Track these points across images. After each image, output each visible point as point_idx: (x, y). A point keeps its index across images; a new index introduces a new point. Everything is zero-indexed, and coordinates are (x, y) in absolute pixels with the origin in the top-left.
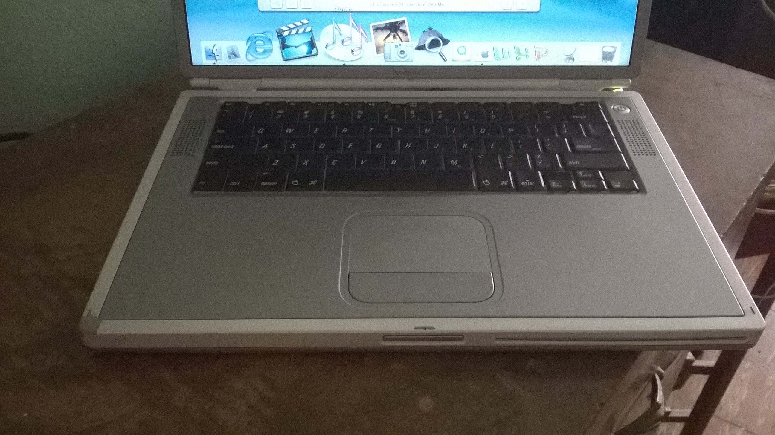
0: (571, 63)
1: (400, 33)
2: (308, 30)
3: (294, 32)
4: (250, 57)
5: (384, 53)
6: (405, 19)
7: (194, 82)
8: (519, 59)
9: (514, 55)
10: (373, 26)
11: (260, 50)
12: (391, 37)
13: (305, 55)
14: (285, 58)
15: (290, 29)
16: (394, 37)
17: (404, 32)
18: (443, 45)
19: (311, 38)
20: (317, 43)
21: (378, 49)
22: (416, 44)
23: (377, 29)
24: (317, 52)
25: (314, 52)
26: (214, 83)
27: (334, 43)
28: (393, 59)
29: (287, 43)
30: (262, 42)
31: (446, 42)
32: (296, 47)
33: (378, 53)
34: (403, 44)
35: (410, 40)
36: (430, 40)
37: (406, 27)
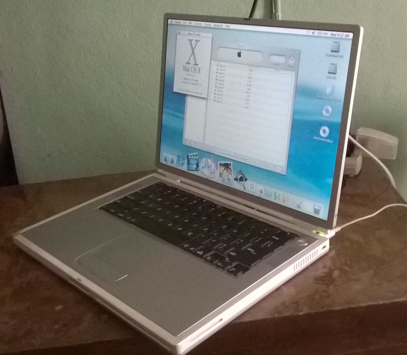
1: (229, 170)
2: (197, 158)
3: (192, 157)
4: (177, 165)
5: (222, 177)
6: (231, 163)
7: (159, 170)
8: (276, 199)
9: (273, 196)
10: (220, 163)
11: (181, 162)
12: (226, 170)
13: (195, 169)
14: (189, 169)
17: (230, 169)
18: (245, 181)
19: (198, 162)
20: (199, 165)
21: (221, 174)
22: (234, 177)
23: (221, 165)
24: (199, 169)
27: (205, 167)
28: (225, 182)
29: (190, 162)
30: (182, 159)
31: (246, 180)
32: (192, 165)
33: (220, 177)
34: (230, 175)
35: (232, 174)
36: (240, 176)
37: (231, 167)
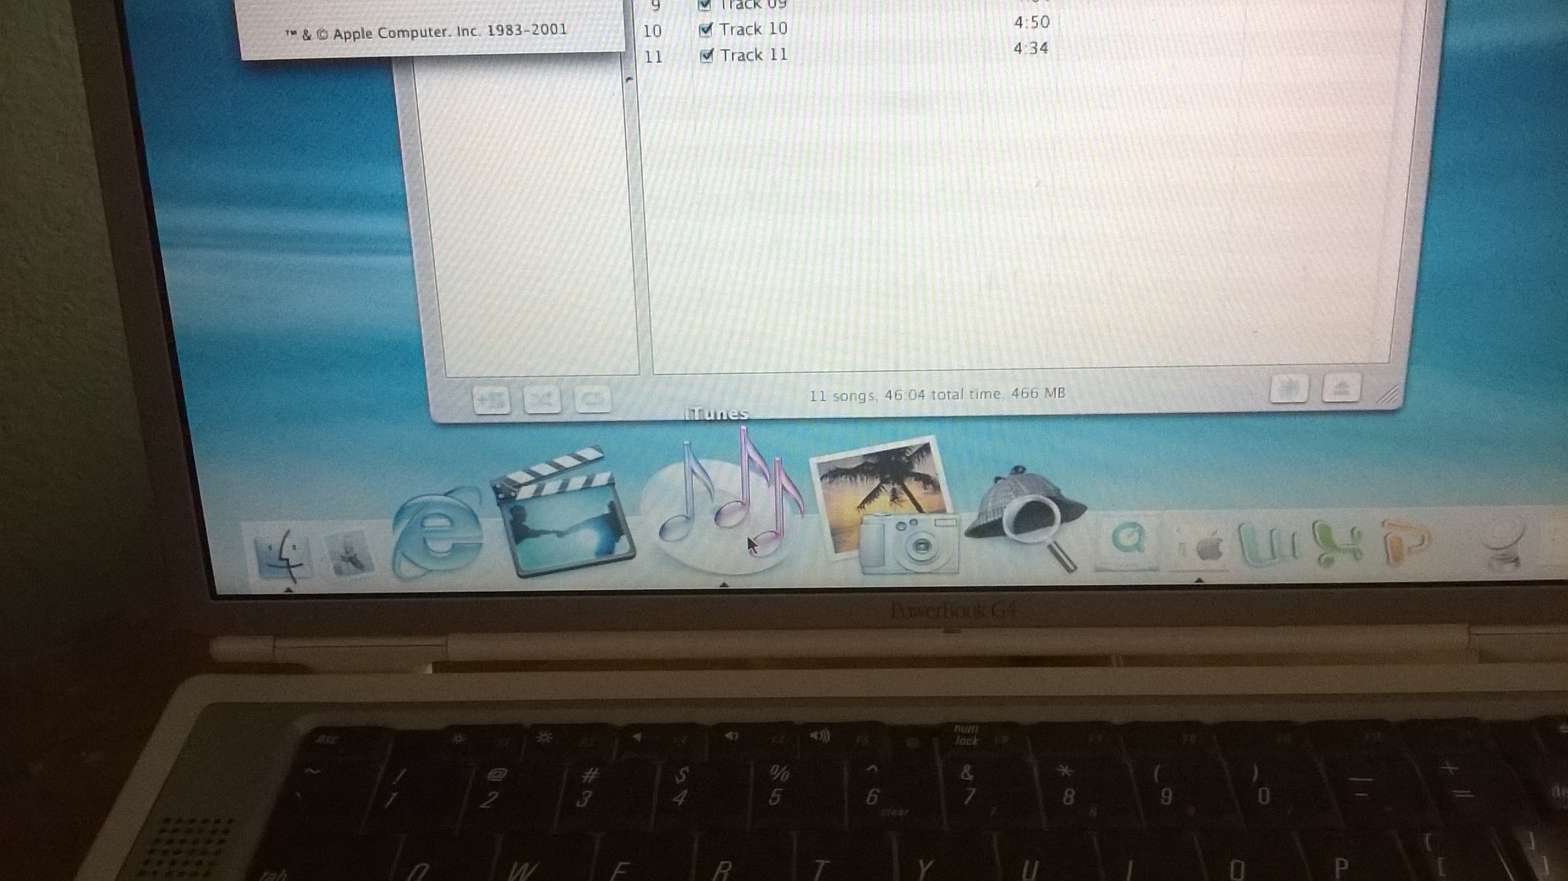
0: (1509, 573)
1: (915, 487)
2: (601, 479)
3: (552, 487)
4: (406, 569)
5: (858, 546)
6: (930, 439)
7: (225, 648)
8: (1329, 562)
9: (1310, 549)
10: (819, 465)
11: (441, 546)
12: (884, 498)
13: (593, 558)
14: (527, 569)
15: (539, 478)
16: (894, 497)
17: (927, 480)
18: (1065, 519)
19: (612, 506)
21: (840, 535)
22: (969, 519)
23: (834, 473)
24: (633, 548)
25: (622, 547)
26: (289, 649)
27: (688, 519)
28: (890, 565)
29: (530, 523)
30: (444, 522)
31: (1072, 511)
32: (560, 534)
33: (836, 552)
34: (927, 521)
35: (949, 508)
36: (1016, 504)
37: (936, 465)
